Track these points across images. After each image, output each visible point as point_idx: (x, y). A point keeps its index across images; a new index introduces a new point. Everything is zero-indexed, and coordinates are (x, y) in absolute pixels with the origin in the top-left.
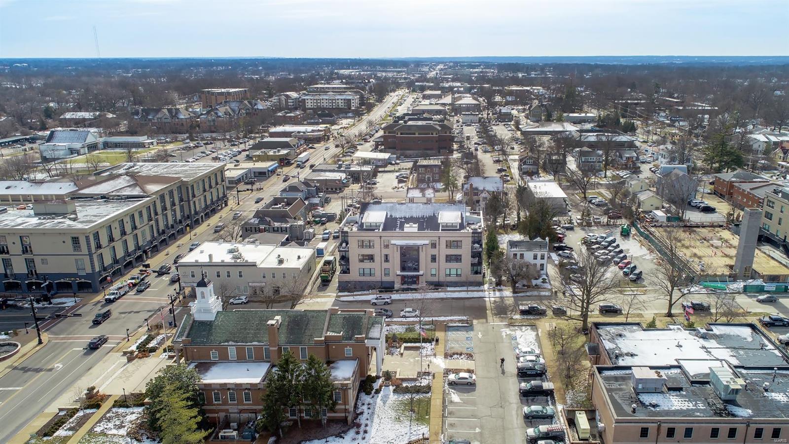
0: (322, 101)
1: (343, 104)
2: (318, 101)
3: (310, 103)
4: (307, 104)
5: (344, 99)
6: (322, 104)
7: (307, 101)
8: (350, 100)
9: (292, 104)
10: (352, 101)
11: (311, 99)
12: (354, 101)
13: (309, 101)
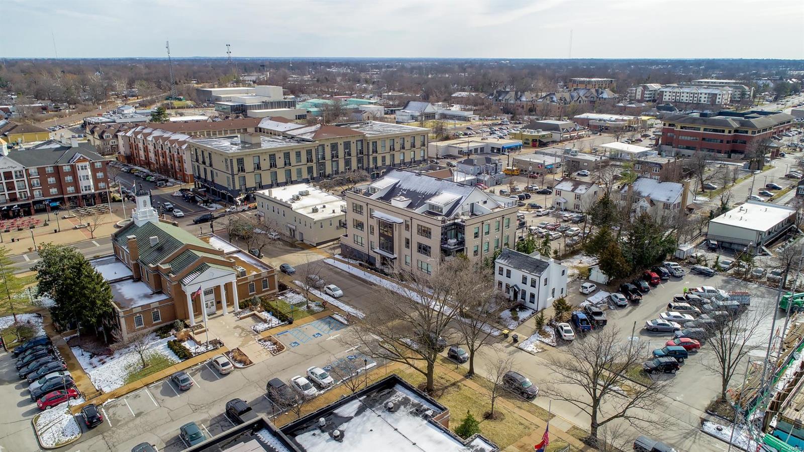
0: (682, 95)
1: (706, 100)
2: (678, 94)
3: (668, 96)
4: (664, 97)
5: (709, 94)
6: (681, 98)
7: (665, 94)
8: (716, 94)
9: (648, 96)
10: (718, 96)
11: (670, 92)
12: (721, 97)
13: (668, 94)
